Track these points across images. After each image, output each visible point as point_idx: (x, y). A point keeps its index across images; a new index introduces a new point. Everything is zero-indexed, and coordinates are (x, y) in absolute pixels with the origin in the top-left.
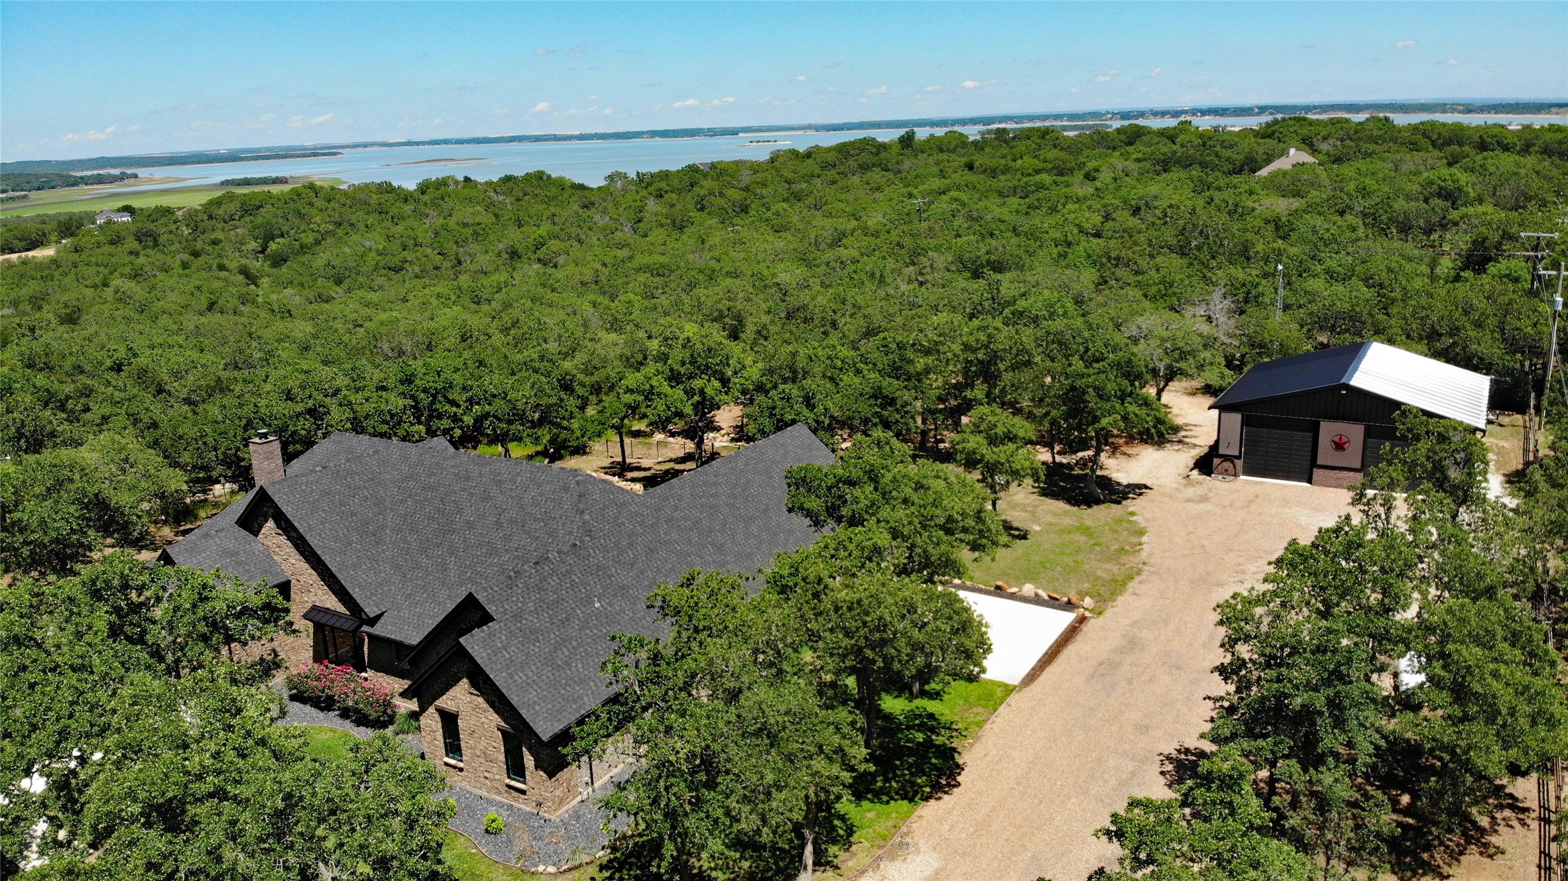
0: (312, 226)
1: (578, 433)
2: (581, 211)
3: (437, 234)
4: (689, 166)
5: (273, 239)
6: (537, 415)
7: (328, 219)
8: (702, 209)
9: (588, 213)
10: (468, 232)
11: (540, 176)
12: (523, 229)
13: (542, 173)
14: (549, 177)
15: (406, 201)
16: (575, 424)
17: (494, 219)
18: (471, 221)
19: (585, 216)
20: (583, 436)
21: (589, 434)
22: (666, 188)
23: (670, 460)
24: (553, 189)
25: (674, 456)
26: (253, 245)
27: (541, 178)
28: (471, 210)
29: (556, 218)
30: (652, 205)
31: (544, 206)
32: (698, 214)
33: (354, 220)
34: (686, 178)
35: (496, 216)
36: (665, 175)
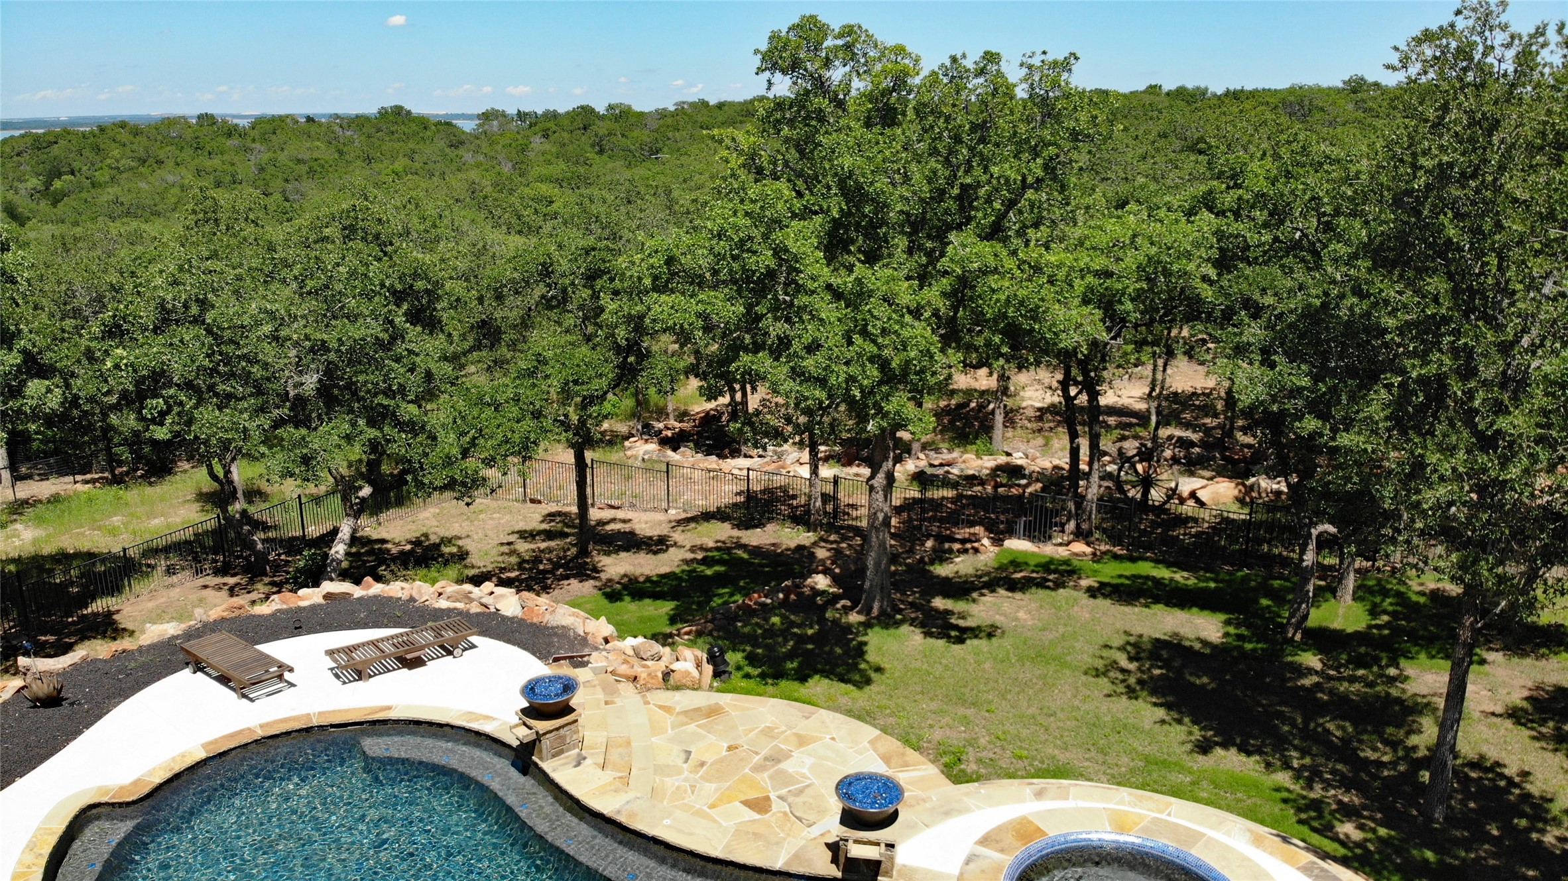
0: (109, 161)
1: (449, 443)
2: (447, 150)
3: (262, 169)
4: (582, 107)
5: (59, 175)
6: (311, 381)
7: (131, 154)
8: (601, 152)
9: (457, 152)
10: (304, 169)
11: (398, 111)
12: (373, 165)
13: (401, 108)
14: (409, 113)
15: (230, 135)
16: (438, 414)
17: (336, 156)
18: (307, 156)
19: (452, 155)
20: (465, 453)
21: (487, 447)
22: (554, 128)
23: (707, 516)
24: (414, 127)
25: (712, 503)
26: (34, 182)
27: (399, 114)
28: (308, 145)
29: (416, 157)
30: (537, 142)
31: (402, 144)
32: (596, 157)
33: (162, 156)
34: (579, 119)
35: (341, 153)
36: (552, 116)
